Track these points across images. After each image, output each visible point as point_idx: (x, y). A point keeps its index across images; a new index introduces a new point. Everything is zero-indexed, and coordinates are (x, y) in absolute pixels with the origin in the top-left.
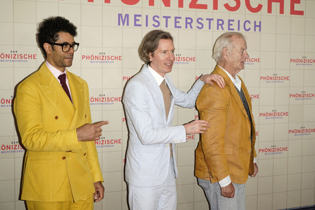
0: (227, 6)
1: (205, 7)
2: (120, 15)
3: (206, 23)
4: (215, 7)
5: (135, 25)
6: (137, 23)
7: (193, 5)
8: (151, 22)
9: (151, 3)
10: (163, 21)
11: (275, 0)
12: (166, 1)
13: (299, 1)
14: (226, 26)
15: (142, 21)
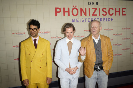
0: (103, 14)
1: (97, 15)
2: (72, 19)
4: (100, 15)
5: (77, 22)
7: (93, 15)
8: (81, 20)
9: (81, 15)
10: (85, 20)
11: (117, 12)
12: (85, 14)
13: (124, 12)
14: (103, 20)
15: (79, 20)
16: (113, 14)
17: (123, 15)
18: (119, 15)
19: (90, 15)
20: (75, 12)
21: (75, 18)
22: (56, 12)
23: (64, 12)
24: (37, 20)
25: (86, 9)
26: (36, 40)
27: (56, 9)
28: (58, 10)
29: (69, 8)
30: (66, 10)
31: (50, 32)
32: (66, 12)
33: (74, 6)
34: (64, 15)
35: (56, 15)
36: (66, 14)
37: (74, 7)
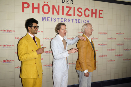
0: (78, 15)
1: (71, 15)
2: (43, 17)
3: (71, 20)
4: (74, 15)
5: (48, 21)
6: (48, 20)
7: (67, 14)
8: (53, 20)
9: (53, 13)
10: (57, 20)
11: (94, 13)
12: (58, 13)
13: (101, 14)
14: (78, 21)
15: (50, 19)
16: (89, 15)
17: (100, 17)
18: (96, 17)
19: (63, 14)
20: (46, 9)
21: (46, 16)
22: (23, 8)
23: (33, 8)
25: (59, 6)
27: (23, 3)
28: (26, 5)
29: (39, 5)
30: (36, 6)
31: (14, 31)
32: (36, 8)
33: (45, 2)
34: (33, 12)
35: (23, 11)
36: (36, 10)
37: (45, 4)
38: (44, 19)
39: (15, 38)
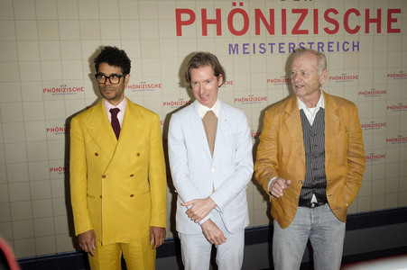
0: (326, 30)
1: (306, 32)
2: (230, 45)
4: (316, 31)
5: (244, 53)
6: (246, 51)
7: (296, 31)
8: (258, 49)
9: (258, 32)
10: (268, 48)
11: (373, 21)
12: (271, 30)
13: (395, 20)
14: (326, 48)
15: (250, 49)
16: (358, 28)
17: (390, 30)
18: (379, 31)
19: (284, 32)
20: (238, 22)
21: (240, 40)
22: (180, 23)
23: (205, 22)
24: (120, 49)
25: (272, 11)
26: (118, 110)
27: (179, 12)
28: (185, 17)
29: (218, 12)
30: (211, 16)
31: (159, 86)
32: (211, 22)
33: (234, 4)
34: (205, 33)
35: (179, 33)
36: (212, 28)
37: (234, 7)
38: (233, 49)
39: (165, 104)
